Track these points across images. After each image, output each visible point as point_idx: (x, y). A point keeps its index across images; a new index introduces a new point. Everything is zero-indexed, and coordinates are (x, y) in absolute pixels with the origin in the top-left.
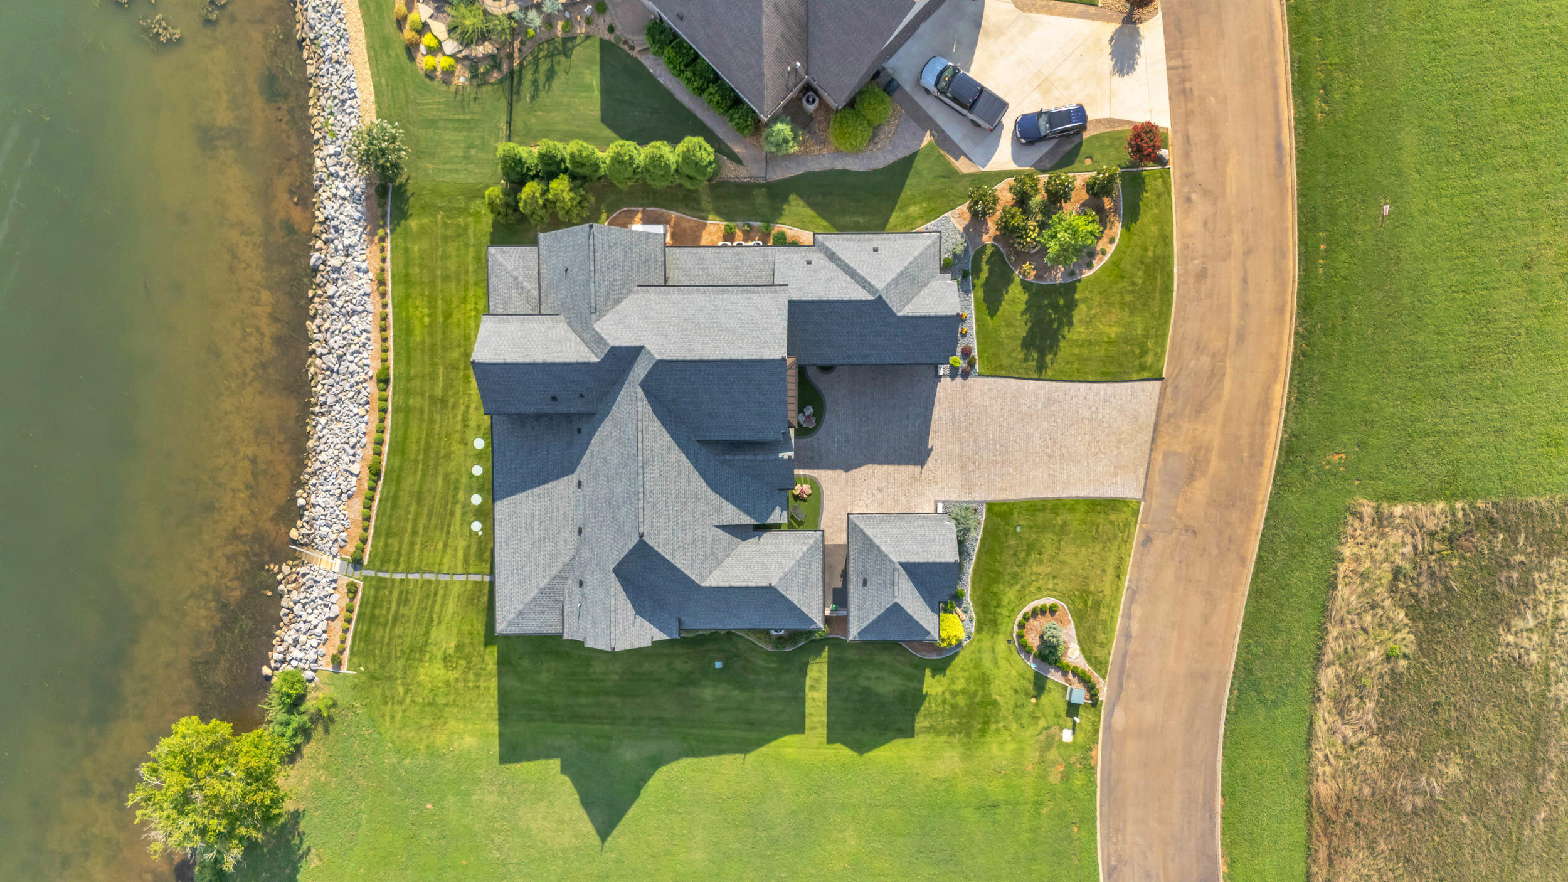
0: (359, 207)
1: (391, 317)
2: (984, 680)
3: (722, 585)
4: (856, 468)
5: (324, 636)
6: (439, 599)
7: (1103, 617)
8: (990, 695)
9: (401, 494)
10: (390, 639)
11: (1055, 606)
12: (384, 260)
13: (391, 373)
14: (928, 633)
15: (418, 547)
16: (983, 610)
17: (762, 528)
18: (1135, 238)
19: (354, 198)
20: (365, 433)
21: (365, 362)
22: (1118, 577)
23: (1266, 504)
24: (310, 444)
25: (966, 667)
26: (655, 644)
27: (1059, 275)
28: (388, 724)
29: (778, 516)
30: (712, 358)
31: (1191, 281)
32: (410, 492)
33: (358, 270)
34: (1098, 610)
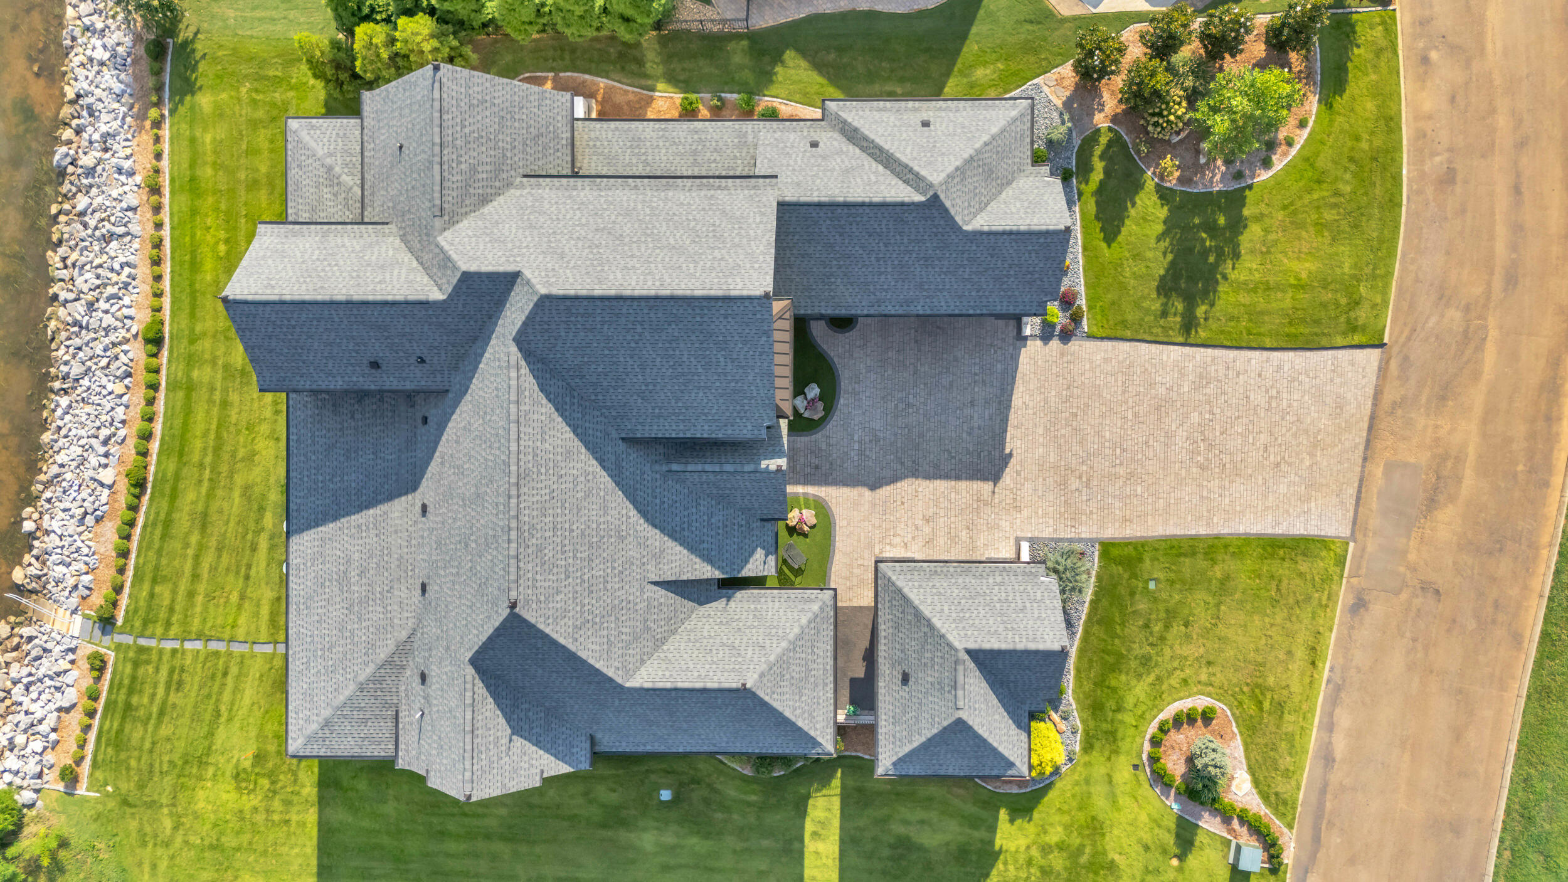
0: (123, 76)
1: (167, 243)
2: (1095, 828)
3: (660, 685)
4: (887, 484)
5: (53, 736)
6: (230, 680)
7: (1288, 728)
8: (1105, 853)
9: (176, 516)
10: (154, 743)
11: (1212, 710)
12: (158, 156)
13: (167, 329)
14: (1011, 765)
15: (200, 599)
16: (1094, 715)
17: (732, 584)
18: (1340, 119)
19: (117, 62)
20: (123, 422)
21: (125, 311)
22: (1313, 663)
23: (1557, 549)
24: (46, 437)
25: (1065, 807)
26: (548, 781)
27: (1218, 177)
28: (146, 877)
29: (759, 564)
30: (637, 293)
31: (1430, 191)
32: (192, 514)
33: (120, 171)
34: (1281, 717)
